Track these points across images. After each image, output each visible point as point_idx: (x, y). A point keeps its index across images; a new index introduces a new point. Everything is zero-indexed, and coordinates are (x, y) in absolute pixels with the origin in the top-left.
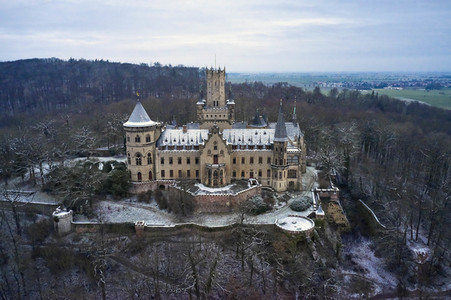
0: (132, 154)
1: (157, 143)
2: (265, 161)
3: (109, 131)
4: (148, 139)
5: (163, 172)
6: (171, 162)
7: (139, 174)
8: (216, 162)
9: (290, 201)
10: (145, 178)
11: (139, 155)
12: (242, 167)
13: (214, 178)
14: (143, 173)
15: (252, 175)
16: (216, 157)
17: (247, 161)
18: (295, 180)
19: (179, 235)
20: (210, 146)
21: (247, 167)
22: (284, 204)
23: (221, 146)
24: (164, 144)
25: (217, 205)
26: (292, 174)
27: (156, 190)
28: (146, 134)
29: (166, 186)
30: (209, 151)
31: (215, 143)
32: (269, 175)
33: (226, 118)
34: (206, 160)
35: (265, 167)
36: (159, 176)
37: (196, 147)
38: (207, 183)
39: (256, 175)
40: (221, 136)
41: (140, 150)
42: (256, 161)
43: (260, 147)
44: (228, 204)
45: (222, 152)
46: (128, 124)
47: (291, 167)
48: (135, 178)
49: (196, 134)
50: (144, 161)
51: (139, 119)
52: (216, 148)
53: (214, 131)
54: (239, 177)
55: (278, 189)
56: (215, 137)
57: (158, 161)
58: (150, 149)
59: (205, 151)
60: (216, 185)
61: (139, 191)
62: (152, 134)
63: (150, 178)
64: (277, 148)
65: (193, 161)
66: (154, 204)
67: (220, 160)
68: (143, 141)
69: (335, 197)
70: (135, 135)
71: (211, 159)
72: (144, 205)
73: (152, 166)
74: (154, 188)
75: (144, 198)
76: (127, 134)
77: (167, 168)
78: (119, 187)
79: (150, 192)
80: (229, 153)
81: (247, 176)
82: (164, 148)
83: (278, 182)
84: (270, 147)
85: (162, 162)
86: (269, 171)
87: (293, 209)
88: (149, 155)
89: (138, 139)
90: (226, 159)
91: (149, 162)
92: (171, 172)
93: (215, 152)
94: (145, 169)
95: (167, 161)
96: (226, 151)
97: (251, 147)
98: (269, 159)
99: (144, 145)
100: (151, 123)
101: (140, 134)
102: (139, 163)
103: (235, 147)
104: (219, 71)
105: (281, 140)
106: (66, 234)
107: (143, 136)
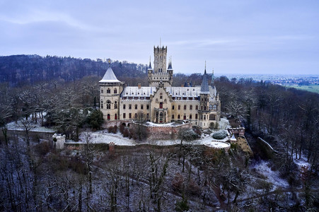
0: (105, 101)
1: (120, 95)
2: (194, 108)
4: (115, 92)
5: (124, 114)
6: (130, 108)
7: (109, 115)
8: (161, 107)
9: (212, 134)
10: (112, 118)
11: (109, 102)
12: (178, 112)
13: (159, 116)
14: (111, 114)
15: (185, 117)
16: (161, 104)
17: (182, 107)
18: (214, 122)
19: (138, 151)
20: (158, 96)
21: (182, 112)
22: (208, 135)
23: (165, 96)
24: (126, 95)
25: (163, 134)
26: (212, 117)
27: (120, 126)
28: (114, 87)
29: (127, 124)
30: (157, 100)
31: (161, 94)
32: (196, 118)
33: (167, 80)
34: (155, 105)
35: (194, 112)
36: (121, 118)
37: (148, 98)
38: (155, 121)
39: (188, 118)
40: (165, 89)
41: (110, 98)
42: (188, 108)
43: (191, 99)
44: (170, 133)
45: (165, 100)
46: (102, 81)
47: (212, 113)
48: (106, 118)
49: (147, 90)
50: (112, 106)
51: (110, 77)
52: (161, 97)
53: (161, 85)
54: (176, 119)
55: (203, 127)
56: (161, 89)
57: (121, 107)
58: (116, 98)
59: (154, 99)
60: (161, 122)
61: (109, 126)
62: (118, 88)
63: (116, 118)
64: (203, 99)
65: (145, 107)
66: (119, 134)
67: (164, 106)
68: (112, 92)
69: (242, 134)
70: (107, 88)
71: (158, 106)
72: (112, 134)
73: (117, 110)
74: (118, 125)
75: (112, 130)
76: (102, 87)
77: (127, 111)
78: (96, 123)
79: (116, 127)
80: (170, 101)
81: (182, 118)
82: (125, 98)
83: (203, 122)
84: (197, 99)
85: (124, 108)
86: (196, 115)
87: (214, 138)
88: (116, 102)
89: (109, 91)
90: (168, 105)
91: (116, 107)
92: (130, 114)
93: (161, 101)
94: (113, 112)
95: (127, 107)
96: (168, 100)
97: (185, 98)
98: (197, 107)
99: (113, 95)
100: (117, 81)
101: (110, 88)
102: (109, 107)
103: (174, 98)
104: (163, 48)
105: (205, 93)
106: (61, 150)
107: (112, 89)
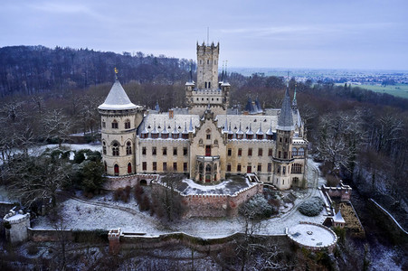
0: (109, 143)
1: (138, 130)
2: (265, 153)
3: (85, 115)
4: (127, 125)
5: (145, 165)
6: (154, 153)
7: (116, 167)
8: (208, 154)
9: (297, 202)
10: (123, 171)
11: (116, 144)
12: (238, 160)
13: (206, 173)
14: (120, 165)
15: (249, 169)
16: (208, 148)
17: (245, 152)
18: (300, 176)
20: (202, 134)
21: (244, 160)
22: (290, 206)
23: (215, 135)
24: (147, 131)
25: (212, 208)
26: (297, 169)
27: (137, 186)
28: (125, 118)
29: (148, 181)
30: (201, 141)
31: (208, 130)
32: (269, 170)
33: (220, 102)
34: (197, 151)
35: (265, 160)
36: (140, 169)
37: (185, 136)
38: (197, 178)
39: (254, 170)
40: (215, 122)
41: (118, 138)
42: (255, 153)
43: (260, 137)
44: (225, 206)
45: (216, 142)
46: (104, 106)
47: (296, 161)
48: (111, 170)
49: (184, 120)
50: (123, 151)
51: (118, 100)
52: (208, 137)
53: (208, 116)
54: (234, 171)
55: (281, 186)
56: (209, 123)
57: (139, 151)
58: (130, 136)
59: (196, 140)
60: (208, 182)
61: (116, 186)
62: (132, 118)
63: (129, 170)
64: (281, 139)
65: (180, 152)
66: (133, 205)
67: (213, 151)
68: (122, 127)
69: (346, 197)
70: (111, 120)
71: (202, 151)
72: (122, 205)
73: (131, 157)
74: (134, 183)
75: (122, 196)
76: (103, 118)
77: (150, 159)
78: (91, 182)
79: (128, 189)
80: (225, 143)
81: (244, 170)
82: (146, 136)
83: (281, 178)
84: (272, 137)
85: (144, 152)
86: (269, 165)
87: (303, 213)
88: (129, 144)
89: (115, 125)
90: (220, 151)
91: (129, 152)
92: (155, 164)
93: (208, 142)
94: (123, 160)
95: (149, 152)
96: (221, 141)
97: (249, 137)
98: (270, 151)
99: (122, 133)
100: (131, 106)
101: (118, 119)
102: (116, 153)
103: (230, 136)
104: (213, 47)
105: (287, 128)
107: (121, 121)
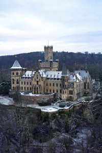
5: (22, 88)
7: (14, 87)
8: (38, 84)
12: (50, 88)
17: (52, 85)
26: (71, 92)
28: (16, 71)
30: (35, 79)
31: (37, 76)
32: (61, 92)
33: (49, 67)
34: (34, 83)
35: (59, 88)
39: (55, 92)
40: (39, 73)
41: (14, 78)
42: (55, 85)
43: (58, 79)
45: (40, 80)
46: (12, 68)
50: (15, 82)
53: (37, 71)
54: (49, 92)
57: (21, 83)
62: (19, 72)
70: (13, 72)
81: (52, 92)
82: (23, 78)
83: (63, 95)
88: (17, 80)
90: (41, 83)
91: (18, 83)
98: (61, 85)
99: (16, 76)
100: (20, 67)
103: (48, 79)
